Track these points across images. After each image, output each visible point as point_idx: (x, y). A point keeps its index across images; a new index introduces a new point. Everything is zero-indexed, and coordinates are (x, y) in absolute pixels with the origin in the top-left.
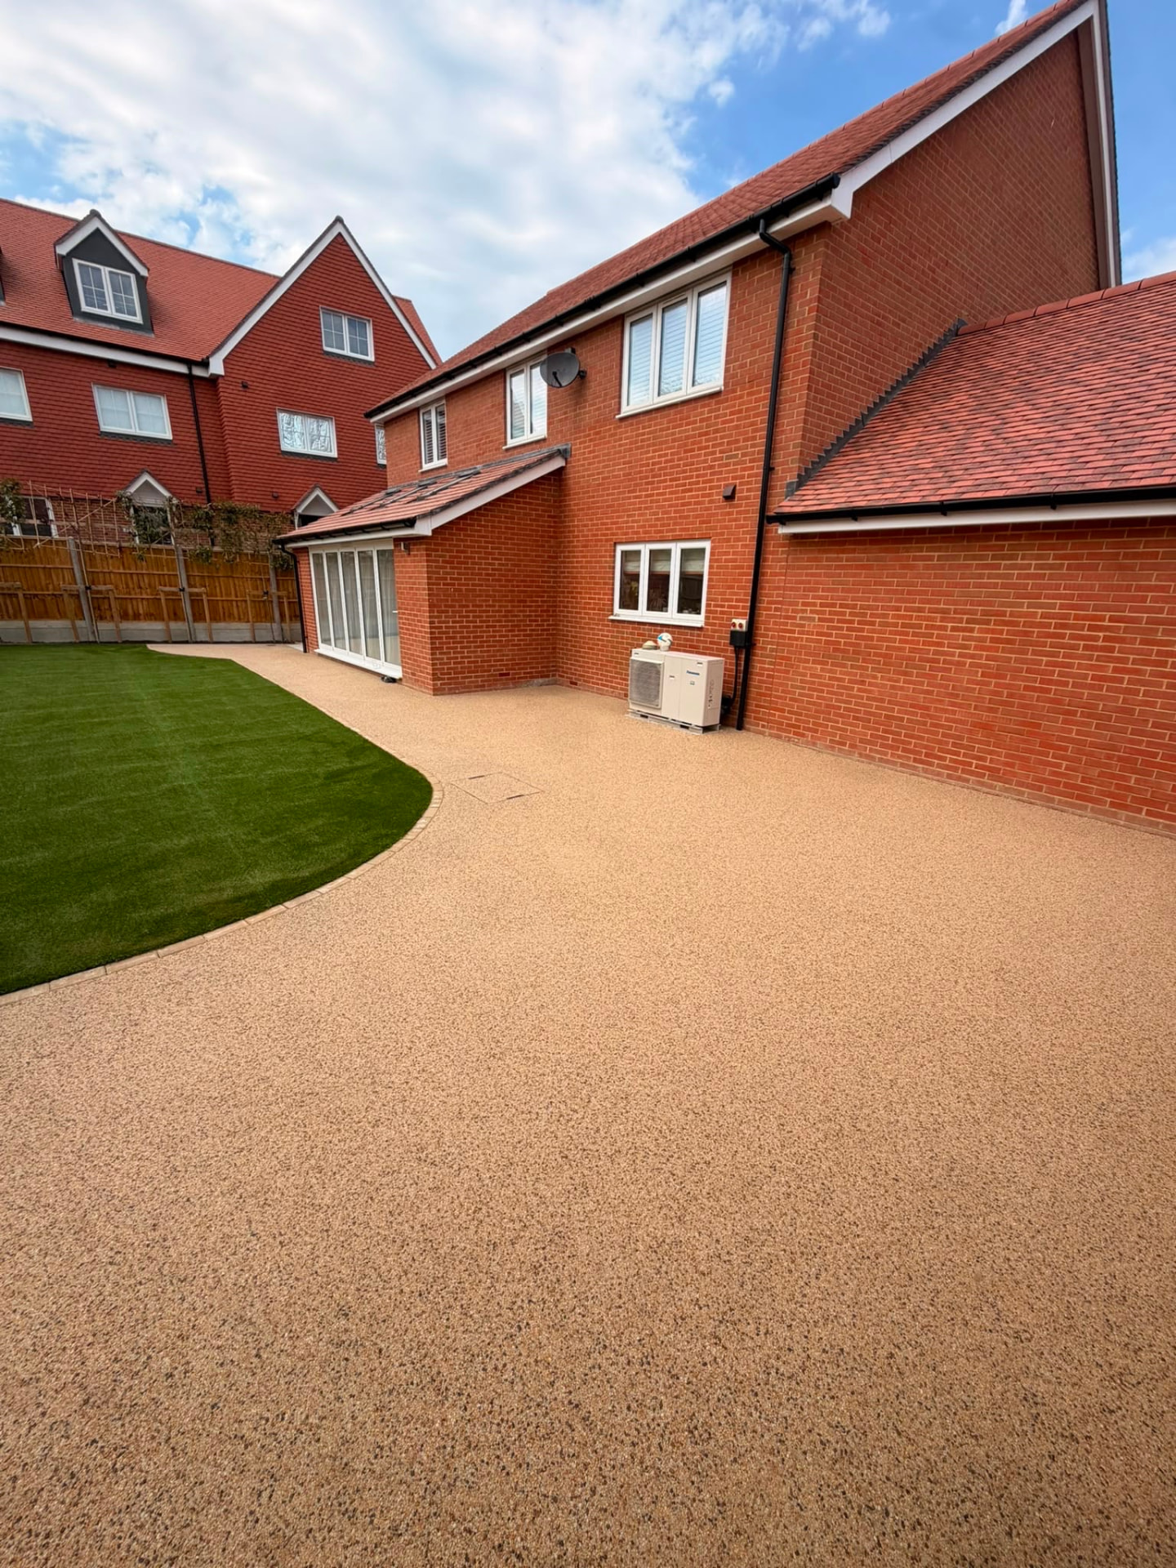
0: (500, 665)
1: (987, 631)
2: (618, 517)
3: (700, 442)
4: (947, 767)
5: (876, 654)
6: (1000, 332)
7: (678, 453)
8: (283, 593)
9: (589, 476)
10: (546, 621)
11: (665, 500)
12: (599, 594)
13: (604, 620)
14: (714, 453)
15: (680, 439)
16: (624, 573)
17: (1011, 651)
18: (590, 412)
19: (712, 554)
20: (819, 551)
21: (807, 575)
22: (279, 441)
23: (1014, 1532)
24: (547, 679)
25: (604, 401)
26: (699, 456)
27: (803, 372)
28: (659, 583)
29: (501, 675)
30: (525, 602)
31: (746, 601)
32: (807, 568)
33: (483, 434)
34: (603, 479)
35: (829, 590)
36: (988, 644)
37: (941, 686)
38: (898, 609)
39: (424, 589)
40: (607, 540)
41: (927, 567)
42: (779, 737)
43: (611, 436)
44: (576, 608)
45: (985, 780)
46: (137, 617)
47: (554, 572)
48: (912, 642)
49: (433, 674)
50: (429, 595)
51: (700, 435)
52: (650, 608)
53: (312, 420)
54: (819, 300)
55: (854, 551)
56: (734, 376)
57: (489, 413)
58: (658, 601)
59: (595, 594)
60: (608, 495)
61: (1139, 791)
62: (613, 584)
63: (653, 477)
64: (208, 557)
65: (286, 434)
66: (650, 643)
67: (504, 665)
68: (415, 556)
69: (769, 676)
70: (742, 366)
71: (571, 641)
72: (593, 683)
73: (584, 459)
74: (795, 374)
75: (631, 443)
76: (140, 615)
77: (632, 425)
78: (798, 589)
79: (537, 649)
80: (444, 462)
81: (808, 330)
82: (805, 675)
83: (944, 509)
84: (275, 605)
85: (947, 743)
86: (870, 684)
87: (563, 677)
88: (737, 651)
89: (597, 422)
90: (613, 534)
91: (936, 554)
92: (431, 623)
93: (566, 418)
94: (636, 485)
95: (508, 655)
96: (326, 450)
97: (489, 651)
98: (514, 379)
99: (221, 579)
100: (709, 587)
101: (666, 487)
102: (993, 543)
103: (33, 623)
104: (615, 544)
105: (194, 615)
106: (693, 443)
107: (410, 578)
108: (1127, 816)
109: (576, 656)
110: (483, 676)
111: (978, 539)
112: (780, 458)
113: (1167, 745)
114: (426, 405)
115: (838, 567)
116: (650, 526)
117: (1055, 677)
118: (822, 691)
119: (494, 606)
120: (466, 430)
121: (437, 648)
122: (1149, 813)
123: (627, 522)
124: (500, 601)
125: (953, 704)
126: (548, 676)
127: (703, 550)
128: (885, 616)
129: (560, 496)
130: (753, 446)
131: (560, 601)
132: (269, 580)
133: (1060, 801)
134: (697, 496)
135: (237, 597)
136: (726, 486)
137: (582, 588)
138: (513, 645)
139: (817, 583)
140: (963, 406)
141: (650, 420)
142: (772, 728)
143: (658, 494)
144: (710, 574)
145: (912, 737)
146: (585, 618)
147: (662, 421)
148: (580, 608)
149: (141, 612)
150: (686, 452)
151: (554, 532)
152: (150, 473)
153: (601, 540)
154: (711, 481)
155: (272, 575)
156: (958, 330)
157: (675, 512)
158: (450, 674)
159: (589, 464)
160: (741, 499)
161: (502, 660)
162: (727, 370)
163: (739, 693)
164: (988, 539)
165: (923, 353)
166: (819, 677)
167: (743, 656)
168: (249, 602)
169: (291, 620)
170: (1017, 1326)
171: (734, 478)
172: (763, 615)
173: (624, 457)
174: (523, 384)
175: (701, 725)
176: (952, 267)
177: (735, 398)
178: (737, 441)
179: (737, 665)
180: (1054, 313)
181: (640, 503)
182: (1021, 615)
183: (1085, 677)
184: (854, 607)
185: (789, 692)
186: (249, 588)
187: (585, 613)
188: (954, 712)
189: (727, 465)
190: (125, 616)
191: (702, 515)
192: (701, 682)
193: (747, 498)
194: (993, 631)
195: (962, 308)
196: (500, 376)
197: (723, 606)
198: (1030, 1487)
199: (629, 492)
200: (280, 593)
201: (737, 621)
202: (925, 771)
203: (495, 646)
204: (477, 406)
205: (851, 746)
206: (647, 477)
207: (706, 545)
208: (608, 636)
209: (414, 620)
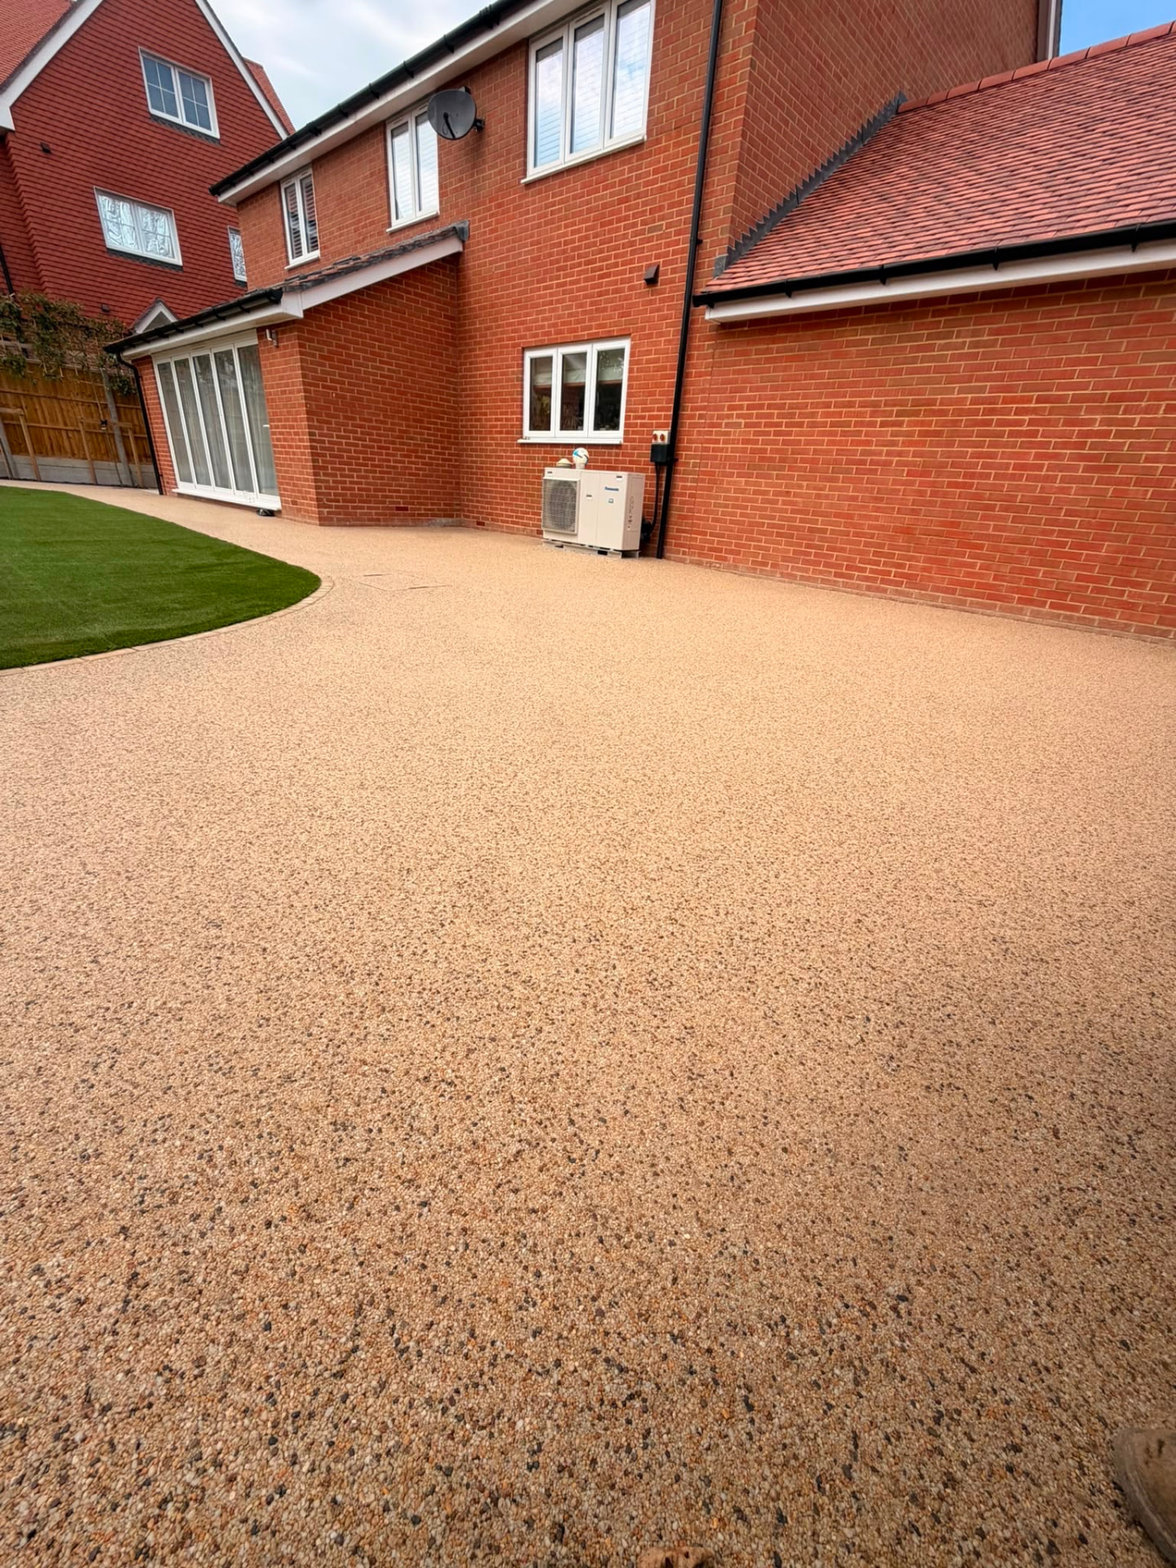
0: (397, 497)
1: (916, 424)
2: (527, 315)
3: (620, 211)
4: (867, 579)
5: (803, 461)
6: (943, 107)
7: (593, 228)
8: (128, 425)
9: (491, 263)
10: (447, 449)
11: (579, 290)
12: (506, 413)
13: (512, 445)
14: (634, 225)
15: (596, 209)
16: (534, 388)
17: (938, 445)
18: (492, 175)
19: (632, 355)
20: (748, 344)
21: (735, 372)
22: (102, 234)
23: (997, 1022)
24: (450, 520)
25: (507, 161)
26: (617, 230)
27: (737, 113)
28: (573, 396)
29: (398, 509)
30: (422, 421)
31: (667, 409)
32: (735, 364)
33: (361, 214)
34: (508, 266)
35: (758, 389)
36: (916, 438)
37: (867, 490)
38: (828, 405)
39: (299, 391)
40: (514, 346)
41: (860, 354)
42: (699, 564)
43: (515, 208)
44: (481, 432)
45: (903, 588)
47: (455, 389)
48: (840, 443)
49: (318, 500)
50: (306, 398)
51: (620, 202)
52: (564, 426)
53: (145, 211)
54: (758, 12)
55: (783, 340)
56: (659, 121)
57: (368, 184)
58: (572, 419)
59: (501, 414)
60: (514, 287)
61: (1046, 584)
62: (522, 400)
63: (566, 260)
64: (20, 368)
65: (110, 225)
66: (564, 461)
67: (401, 497)
68: (285, 347)
69: (691, 496)
70: (668, 107)
71: (476, 474)
72: (503, 521)
73: (485, 241)
74: (729, 116)
75: (540, 217)
77: (540, 192)
78: (724, 391)
79: (438, 482)
80: (316, 254)
81: (744, 55)
82: (728, 491)
83: (883, 275)
84: (118, 439)
85: (868, 553)
86: (795, 495)
87: (468, 517)
88: (658, 471)
89: (500, 189)
90: (520, 338)
91: (871, 337)
92: (311, 434)
93: (462, 187)
94: (546, 272)
95: (404, 486)
96: (166, 254)
97: (382, 478)
98: (397, 140)
99: (42, 400)
100: (629, 395)
101: (580, 273)
102: (930, 319)
104: (524, 349)
105: (11, 444)
106: (612, 213)
107: (282, 378)
108: (1032, 611)
109: (482, 491)
110: (378, 508)
111: (915, 316)
112: (709, 227)
113: (1077, 533)
114: (289, 176)
115: (768, 361)
116: (563, 324)
117: (979, 470)
118: (746, 508)
119: (386, 423)
120: (340, 210)
121: (320, 468)
122: (1052, 606)
123: (536, 321)
124: (393, 417)
125: (877, 509)
126: (451, 516)
127: (621, 352)
128: (813, 415)
129: (458, 291)
130: (679, 214)
131: (462, 426)
132: (106, 406)
133: (972, 603)
134: (616, 282)
135: (66, 424)
136: (648, 266)
137: (487, 408)
138: (410, 474)
139: (744, 381)
140: (903, 177)
141: (561, 185)
142: (693, 554)
143: (572, 283)
144: (630, 379)
145: (834, 549)
146: (491, 445)
147: (576, 184)
148: (486, 432)
150: (603, 225)
151: (453, 338)
153: (507, 346)
154: (631, 262)
155: (109, 401)
156: (898, 106)
157: (592, 304)
158: (338, 501)
159: (491, 247)
160: (665, 282)
161: (398, 491)
162: (650, 113)
163: (659, 518)
164: (924, 315)
165: (863, 127)
166: (743, 491)
167: (664, 475)
168: (82, 432)
169: (140, 460)
170: (980, 898)
171: (658, 257)
172: (686, 423)
173: (532, 236)
174: (408, 144)
175: (620, 548)
176: (898, 17)
177: (659, 151)
178: (661, 208)
179: (658, 485)
180: (998, 86)
181: (551, 295)
182: (951, 402)
183: (1007, 466)
184: (782, 407)
185: (712, 512)
186: (80, 413)
187: (492, 439)
188: (877, 518)
189: (649, 240)
191: (622, 307)
192: (621, 498)
193: (672, 281)
194: (922, 423)
195: (904, 78)
196: (377, 132)
197: (643, 418)
198: (1008, 993)
199: (539, 282)
200: (123, 425)
201: (659, 433)
202: (845, 585)
203: (389, 473)
204: (353, 173)
205: (773, 566)
206: (558, 261)
207: (625, 344)
208: (516, 464)
209: (289, 434)
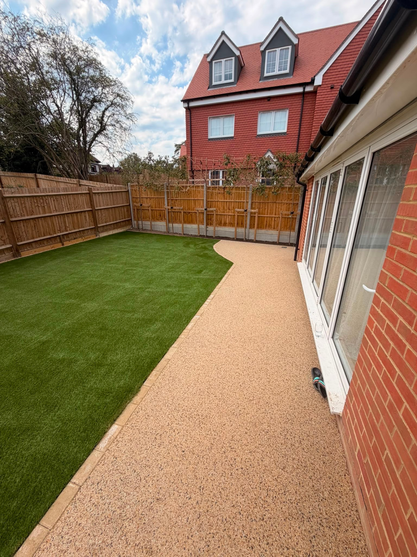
46: (225, 225)
76: (226, 223)
84: (297, 220)
99: (269, 204)
103: (186, 225)
105: (250, 224)
135: (275, 215)
149: (227, 222)
152: (271, 152)
168: (280, 218)
190: (220, 224)
